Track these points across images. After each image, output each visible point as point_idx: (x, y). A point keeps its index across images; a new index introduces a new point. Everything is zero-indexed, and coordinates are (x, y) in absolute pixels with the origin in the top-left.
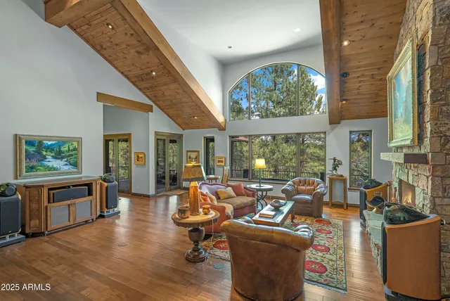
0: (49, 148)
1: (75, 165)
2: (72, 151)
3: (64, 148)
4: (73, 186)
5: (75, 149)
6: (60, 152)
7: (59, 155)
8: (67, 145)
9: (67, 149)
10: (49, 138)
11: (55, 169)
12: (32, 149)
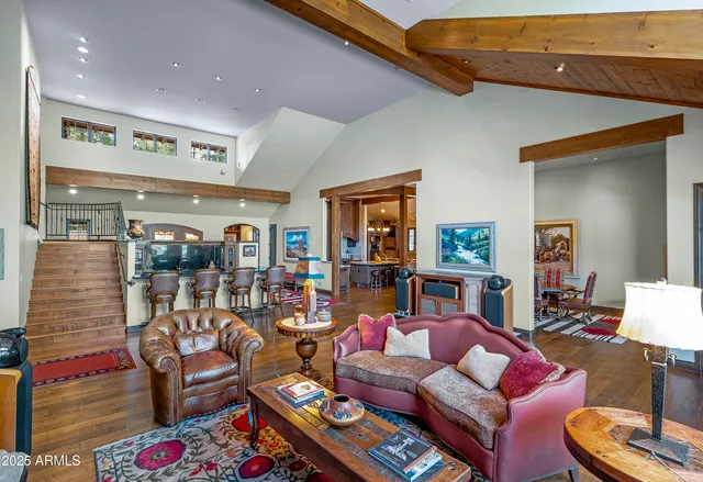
0: (460, 238)
1: (486, 259)
2: (483, 240)
3: (475, 238)
4: (443, 281)
5: (487, 238)
6: (470, 242)
7: (469, 246)
8: (477, 233)
9: (477, 237)
10: (460, 226)
11: (465, 262)
12: (447, 238)
